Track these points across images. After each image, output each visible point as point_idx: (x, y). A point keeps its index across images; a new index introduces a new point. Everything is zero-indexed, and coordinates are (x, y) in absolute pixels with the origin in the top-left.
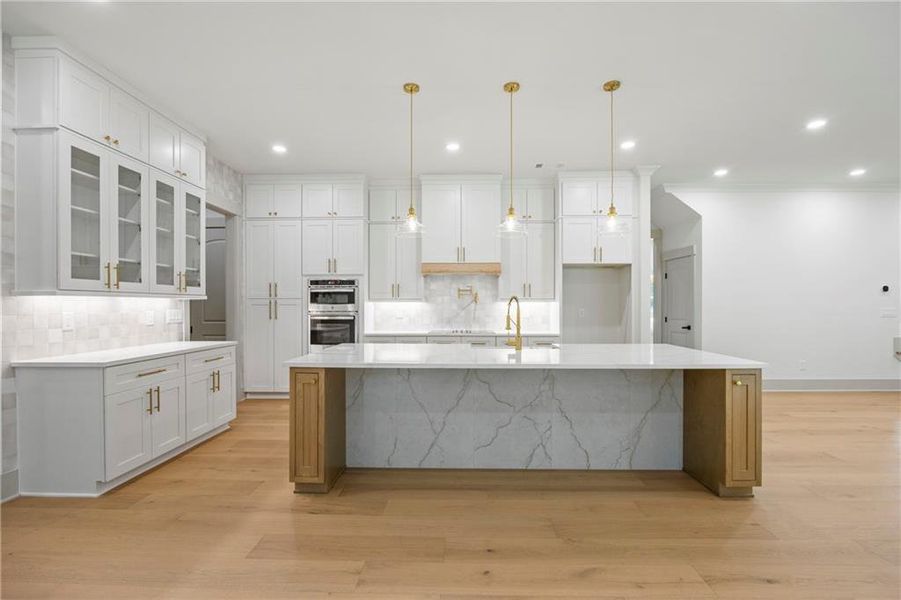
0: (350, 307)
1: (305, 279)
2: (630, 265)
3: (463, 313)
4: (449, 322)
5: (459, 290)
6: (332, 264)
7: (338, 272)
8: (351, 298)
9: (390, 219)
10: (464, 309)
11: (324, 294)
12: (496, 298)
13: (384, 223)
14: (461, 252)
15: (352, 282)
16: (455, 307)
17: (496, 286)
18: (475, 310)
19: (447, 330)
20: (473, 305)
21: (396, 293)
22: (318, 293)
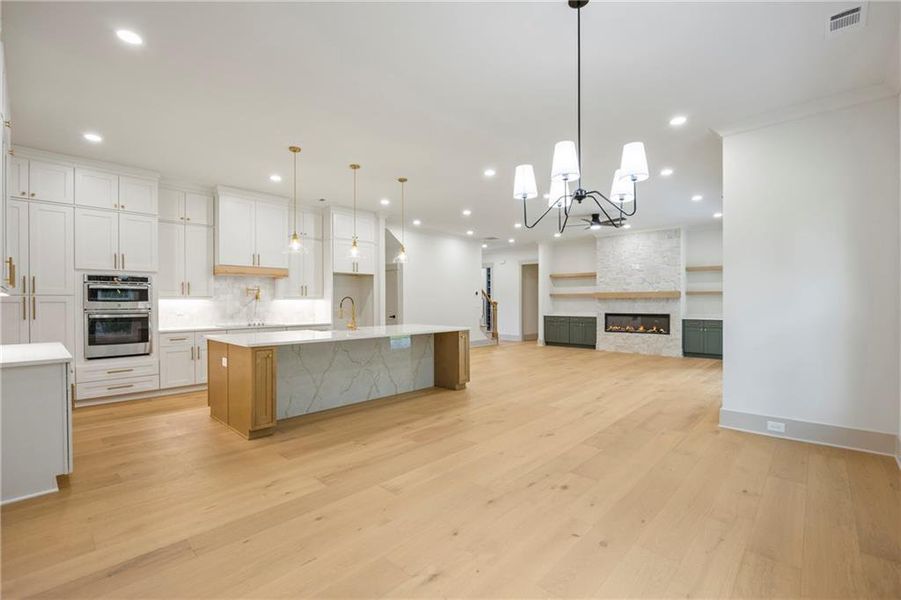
0: (141, 305)
1: (81, 273)
2: (372, 276)
3: (245, 309)
4: (232, 317)
5: (248, 290)
6: (119, 259)
7: (125, 269)
8: (143, 295)
9: (178, 219)
10: (246, 305)
11: (103, 290)
12: (274, 296)
13: (173, 222)
14: (256, 257)
15: (145, 280)
16: (237, 304)
17: (274, 287)
18: (256, 306)
19: (230, 324)
20: (254, 302)
21: (186, 290)
22: (97, 290)
